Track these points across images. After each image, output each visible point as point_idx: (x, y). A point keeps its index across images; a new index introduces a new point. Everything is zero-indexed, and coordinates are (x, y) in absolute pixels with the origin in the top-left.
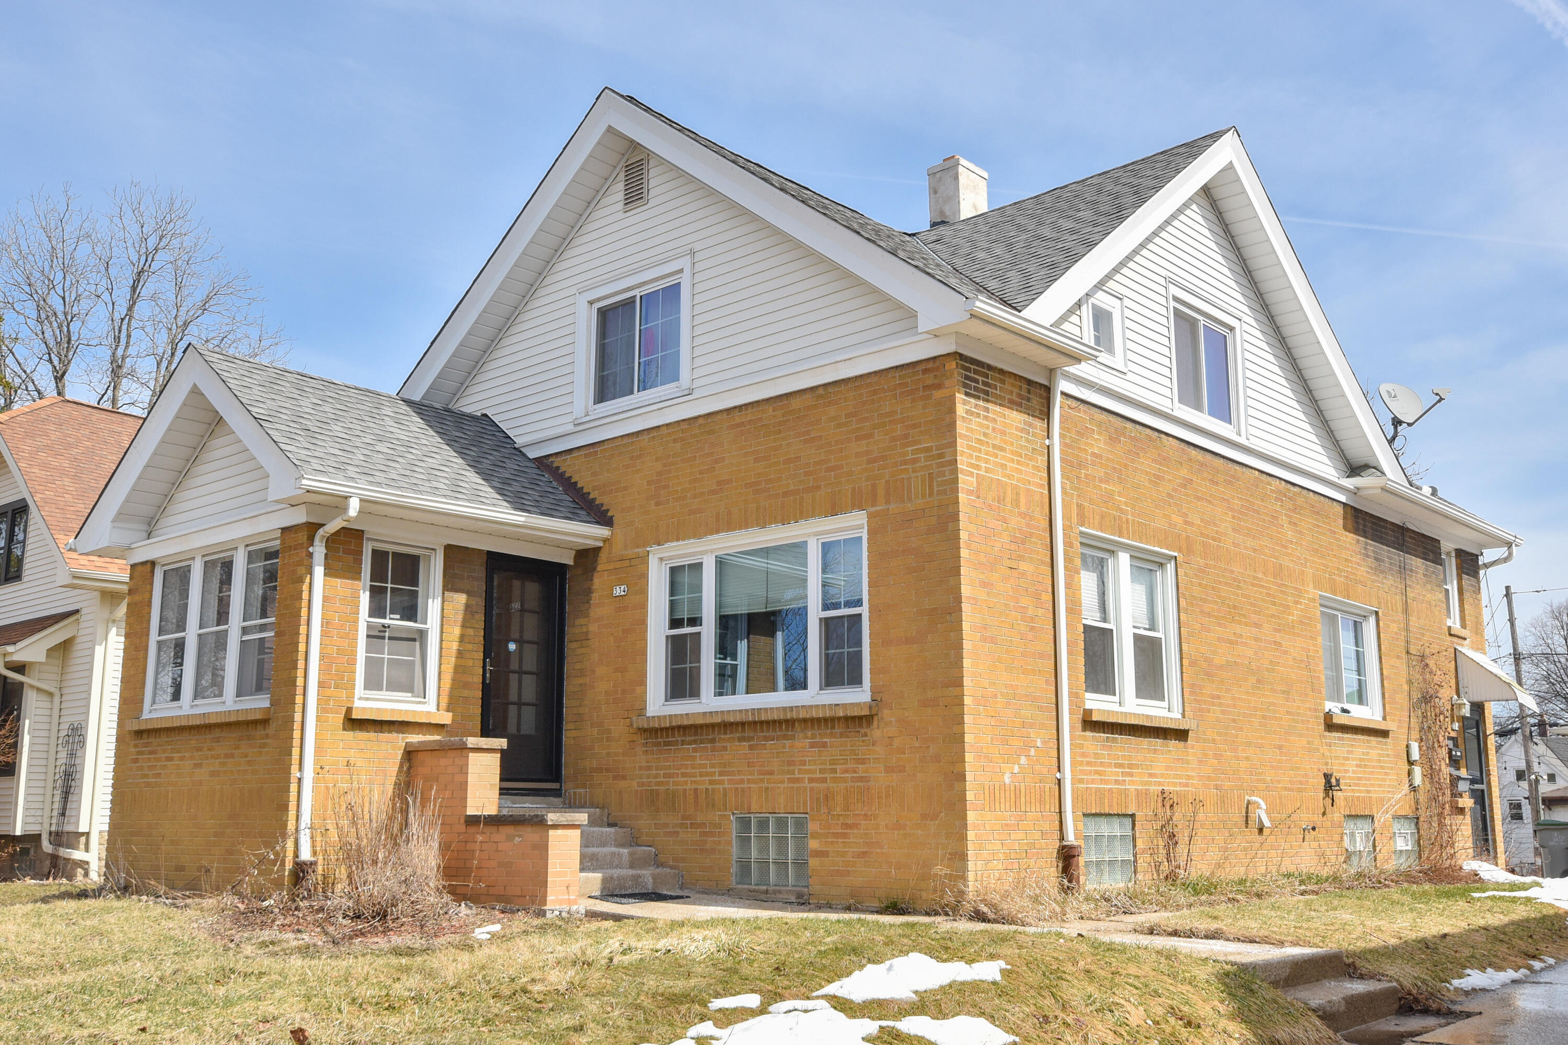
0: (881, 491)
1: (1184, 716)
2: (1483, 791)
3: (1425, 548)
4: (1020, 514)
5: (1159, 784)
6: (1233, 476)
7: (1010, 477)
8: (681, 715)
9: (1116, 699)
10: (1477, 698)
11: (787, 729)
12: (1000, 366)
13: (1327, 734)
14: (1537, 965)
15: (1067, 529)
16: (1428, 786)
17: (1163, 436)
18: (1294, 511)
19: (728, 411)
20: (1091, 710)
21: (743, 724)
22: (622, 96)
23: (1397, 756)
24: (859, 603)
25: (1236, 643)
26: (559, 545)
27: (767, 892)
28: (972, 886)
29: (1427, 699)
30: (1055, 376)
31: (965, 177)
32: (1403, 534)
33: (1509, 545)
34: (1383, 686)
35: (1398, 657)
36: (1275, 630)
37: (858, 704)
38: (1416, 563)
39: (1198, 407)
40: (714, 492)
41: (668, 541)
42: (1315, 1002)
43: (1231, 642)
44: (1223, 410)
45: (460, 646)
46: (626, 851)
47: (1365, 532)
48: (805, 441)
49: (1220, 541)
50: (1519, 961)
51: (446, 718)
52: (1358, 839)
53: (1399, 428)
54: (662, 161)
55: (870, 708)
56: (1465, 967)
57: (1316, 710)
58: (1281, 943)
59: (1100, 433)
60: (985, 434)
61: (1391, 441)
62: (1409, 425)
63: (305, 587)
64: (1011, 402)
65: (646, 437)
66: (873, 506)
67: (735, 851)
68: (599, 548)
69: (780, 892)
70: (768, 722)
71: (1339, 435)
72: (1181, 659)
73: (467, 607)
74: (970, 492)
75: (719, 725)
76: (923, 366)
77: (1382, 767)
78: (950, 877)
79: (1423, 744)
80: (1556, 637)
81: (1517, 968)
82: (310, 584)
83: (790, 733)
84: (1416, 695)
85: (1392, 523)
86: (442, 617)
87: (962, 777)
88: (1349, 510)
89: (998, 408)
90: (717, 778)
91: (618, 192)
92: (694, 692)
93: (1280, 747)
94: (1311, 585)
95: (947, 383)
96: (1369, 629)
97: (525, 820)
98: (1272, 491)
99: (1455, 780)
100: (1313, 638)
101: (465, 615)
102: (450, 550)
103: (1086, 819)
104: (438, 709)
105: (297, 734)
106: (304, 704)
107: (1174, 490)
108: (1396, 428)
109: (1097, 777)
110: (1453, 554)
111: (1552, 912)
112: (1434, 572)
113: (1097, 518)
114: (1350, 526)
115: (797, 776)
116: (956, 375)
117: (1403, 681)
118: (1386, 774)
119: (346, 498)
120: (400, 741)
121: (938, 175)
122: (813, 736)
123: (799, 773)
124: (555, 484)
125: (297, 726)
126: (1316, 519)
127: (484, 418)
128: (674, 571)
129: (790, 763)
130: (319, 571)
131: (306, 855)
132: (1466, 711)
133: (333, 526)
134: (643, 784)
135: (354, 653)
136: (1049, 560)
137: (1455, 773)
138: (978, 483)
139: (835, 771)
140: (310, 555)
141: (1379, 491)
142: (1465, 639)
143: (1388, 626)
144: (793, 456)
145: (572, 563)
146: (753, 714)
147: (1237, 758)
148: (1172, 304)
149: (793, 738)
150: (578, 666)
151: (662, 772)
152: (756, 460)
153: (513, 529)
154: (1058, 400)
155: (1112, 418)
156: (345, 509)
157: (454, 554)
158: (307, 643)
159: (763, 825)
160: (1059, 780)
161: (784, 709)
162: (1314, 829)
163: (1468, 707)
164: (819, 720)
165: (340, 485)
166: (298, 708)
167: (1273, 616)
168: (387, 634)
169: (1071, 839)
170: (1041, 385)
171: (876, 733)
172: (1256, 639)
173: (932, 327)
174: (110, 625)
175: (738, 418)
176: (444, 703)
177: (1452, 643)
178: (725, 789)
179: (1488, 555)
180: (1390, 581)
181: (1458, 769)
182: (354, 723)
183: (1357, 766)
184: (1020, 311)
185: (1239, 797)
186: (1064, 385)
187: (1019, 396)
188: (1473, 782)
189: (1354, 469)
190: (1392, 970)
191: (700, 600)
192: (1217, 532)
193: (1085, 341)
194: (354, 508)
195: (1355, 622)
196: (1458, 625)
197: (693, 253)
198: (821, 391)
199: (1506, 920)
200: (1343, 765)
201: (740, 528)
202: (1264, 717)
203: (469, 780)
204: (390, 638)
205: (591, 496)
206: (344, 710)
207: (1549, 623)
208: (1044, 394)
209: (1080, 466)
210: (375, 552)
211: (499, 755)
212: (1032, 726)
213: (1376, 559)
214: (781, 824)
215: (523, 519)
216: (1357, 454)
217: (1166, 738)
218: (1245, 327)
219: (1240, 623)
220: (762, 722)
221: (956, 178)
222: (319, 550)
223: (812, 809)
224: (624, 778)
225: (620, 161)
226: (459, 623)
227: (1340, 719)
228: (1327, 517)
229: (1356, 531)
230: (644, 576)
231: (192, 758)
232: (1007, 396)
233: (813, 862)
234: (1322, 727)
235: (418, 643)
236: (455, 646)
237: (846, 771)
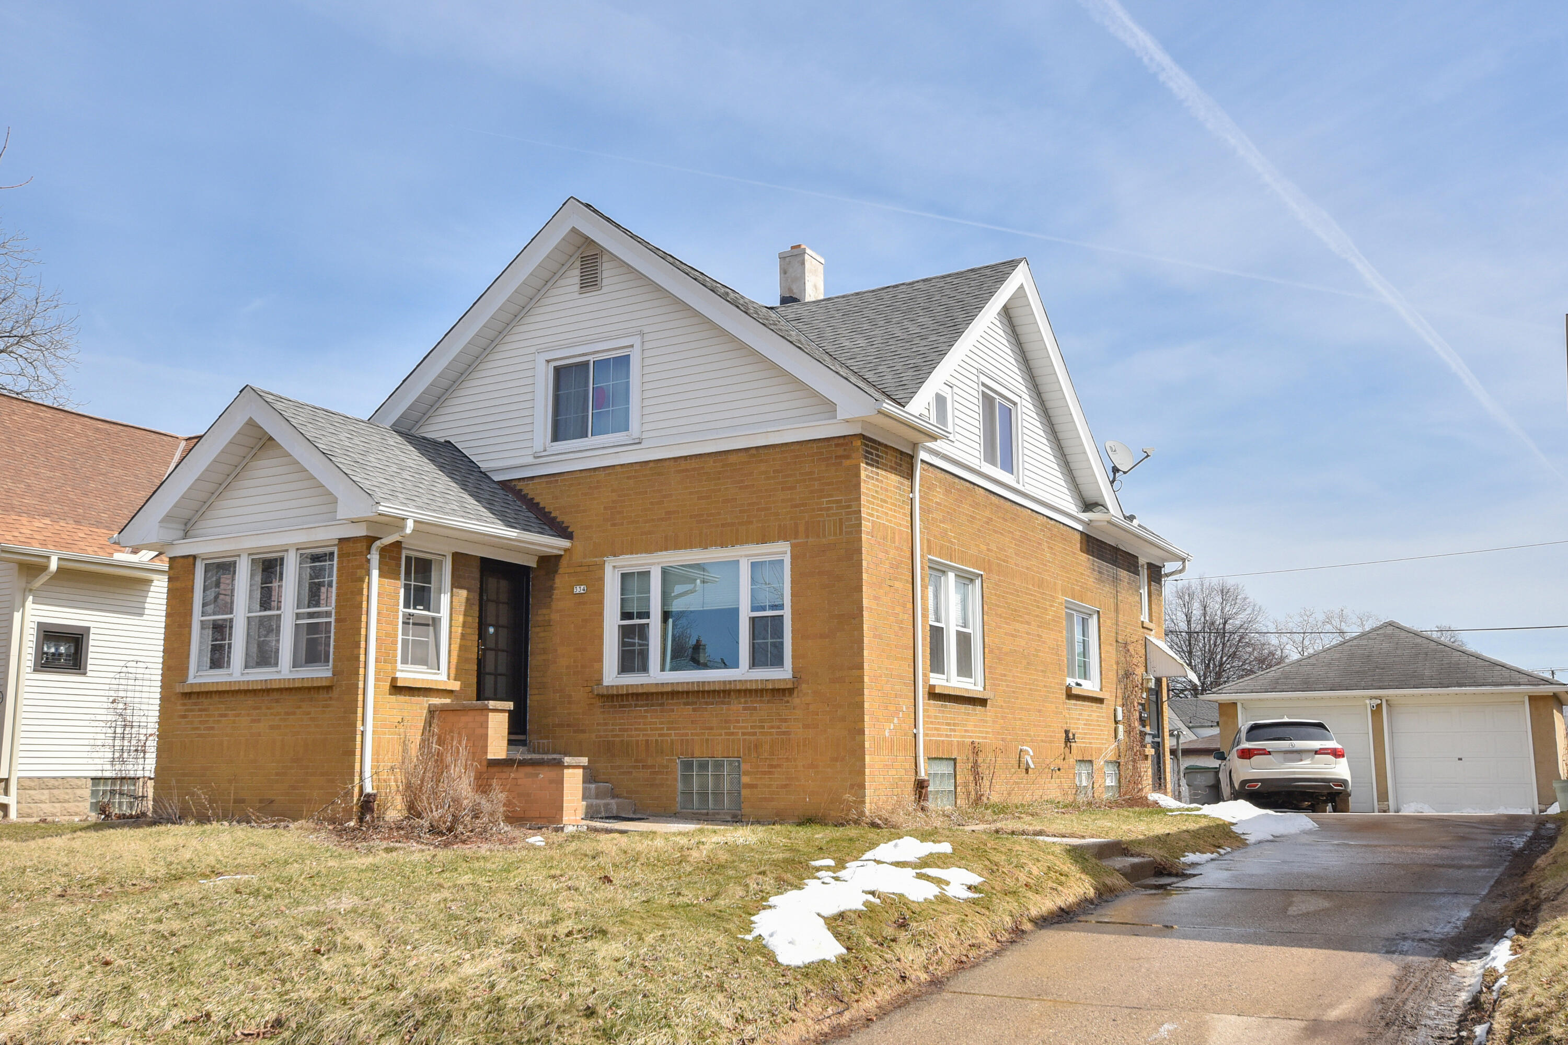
0: (801, 529)
1: (984, 689)
2: (1159, 743)
3: (1129, 563)
4: (895, 547)
5: (971, 737)
6: (1015, 514)
7: (890, 521)
8: (637, 685)
9: (944, 677)
10: (1158, 675)
11: (724, 697)
12: (885, 442)
13: (1067, 701)
14: (1222, 851)
15: (922, 556)
16: (1127, 740)
17: (976, 487)
18: (1050, 538)
19: (675, 459)
20: (934, 686)
21: (688, 693)
22: (582, 203)
23: (1108, 717)
24: (781, 607)
25: (1016, 636)
26: (528, 552)
27: (707, 814)
28: (868, 808)
29: (1128, 675)
30: (918, 448)
31: (810, 264)
32: (1116, 554)
33: (1183, 560)
34: (1101, 666)
35: (1111, 645)
36: (1038, 626)
37: (785, 680)
38: (1123, 574)
39: (993, 463)
40: (662, 520)
41: (622, 554)
42: (1118, 866)
43: (1013, 636)
44: (1008, 466)
45: (463, 630)
46: (594, 786)
47: (1093, 552)
48: (741, 488)
49: (1007, 562)
50: (1212, 849)
51: (456, 686)
52: (1084, 778)
53: (1117, 475)
54: (614, 258)
55: (793, 683)
56: (1185, 852)
57: (1061, 684)
58: (1083, 837)
59: (940, 488)
60: (876, 492)
61: (1112, 482)
62: (1125, 473)
63: (365, 586)
64: (892, 468)
65: (602, 473)
66: (795, 539)
67: (680, 786)
68: (561, 556)
69: (718, 814)
70: (708, 692)
71: (1079, 481)
72: (984, 648)
73: (468, 599)
74: (868, 533)
75: (667, 693)
76: (836, 441)
77: (1099, 726)
78: (855, 802)
79: (1124, 708)
80: (1179, 614)
81: (1212, 853)
82: (369, 583)
83: (727, 700)
84: (1121, 672)
85: (1110, 545)
86: (451, 608)
87: (862, 732)
88: (1084, 536)
89: (883, 473)
90: (665, 732)
91: (574, 277)
92: (644, 668)
93: (1040, 711)
94: (1060, 593)
95: (854, 455)
96: (1093, 623)
97: (544, 762)
98: (1038, 524)
99: (1143, 734)
100: (1060, 632)
101: (466, 606)
102: (457, 557)
103: (931, 761)
104: (449, 679)
105: (360, 698)
106: (365, 675)
107: (982, 526)
108: (1115, 474)
109: (935, 732)
110: (1146, 567)
111: (1221, 823)
112: (1134, 581)
113: (938, 548)
114: (1084, 549)
115: (732, 730)
116: (860, 450)
117: (1113, 662)
118: (1102, 730)
119: (403, 519)
120: (427, 702)
121: (787, 259)
122: (746, 702)
123: (734, 728)
124: (519, 503)
125: (360, 691)
126: (1064, 544)
127: (448, 444)
128: (624, 576)
129: (726, 722)
130: (375, 573)
131: (368, 789)
132: (1152, 684)
133: (388, 540)
134: (601, 737)
135: (396, 636)
136: (911, 580)
137: (1143, 729)
138: (873, 526)
139: (763, 727)
140: (368, 561)
141: (1106, 523)
142: (1151, 630)
143: (1105, 621)
144: (730, 498)
145: (535, 565)
146: (698, 686)
147: (1015, 719)
148: (982, 388)
149: (729, 703)
150: (541, 646)
151: (617, 727)
152: (699, 499)
153: (498, 540)
154: (919, 466)
155: (948, 476)
156: (403, 528)
157: (459, 559)
158: (367, 628)
159: (703, 766)
160: (915, 734)
161: (724, 682)
162: (1059, 769)
163: (1153, 681)
164: (750, 691)
165: (399, 509)
166: (361, 678)
167: (1037, 616)
168: (411, 621)
169: (923, 775)
170: (908, 454)
171: (796, 701)
172: (1028, 633)
173: (847, 416)
174: (27, 593)
175: (683, 465)
176: (452, 675)
177: (1144, 633)
178: (672, 741)
179: (1169, 567)
180: (1108, 588)
181: (1144, 726)
182: (397, 689)
183: (1085, 724)
184: (904, 407)
185: (1016, 747)
186: (923, 455)
187: (896, 463)
188: (1154, 736)
189: (1088, 506)
190: (1149, 851)
191: (648, 599)
192: (1006, 556)
193: (931, 422)
194: (410, 524)
195: (1083, 618)
196: (1146, 620)
197: (642, 334)
198: (754, 452)
199: (1197, 826)
200: (1076, 724)
201: (685, 548)
202: (1031, 689)
203: (489, 733)
204: (414, 624)
205: (553, 515)
206: (390, 679)
207: (1174, 602)
208: (910, 461)
209: (929, 512)
210: (406, 557)
211: (507, 714)
212: (901, 696)
213: (1100, 572)
214: (719, 766)
215: (515, 534)
216: (1091, 496)
217: (974, 705)
218: (1024, 403)
219: (1018, 621)
220: (703, 692)
221: (803, 263)
222: (374, 557)
223: (745, 755)
224: (583, 731)
225: (575, 252)
226: (462, 613)
227: (1076, 690)
228: (1071, 542)
229: (1088, 552)
230: (601, 579)
231: (248, 715)
232: (889, 464)
233: (745, 792)
234: (1064, 697)
235: (431, 628)
236: (460, 630)
237: (772, 727)
